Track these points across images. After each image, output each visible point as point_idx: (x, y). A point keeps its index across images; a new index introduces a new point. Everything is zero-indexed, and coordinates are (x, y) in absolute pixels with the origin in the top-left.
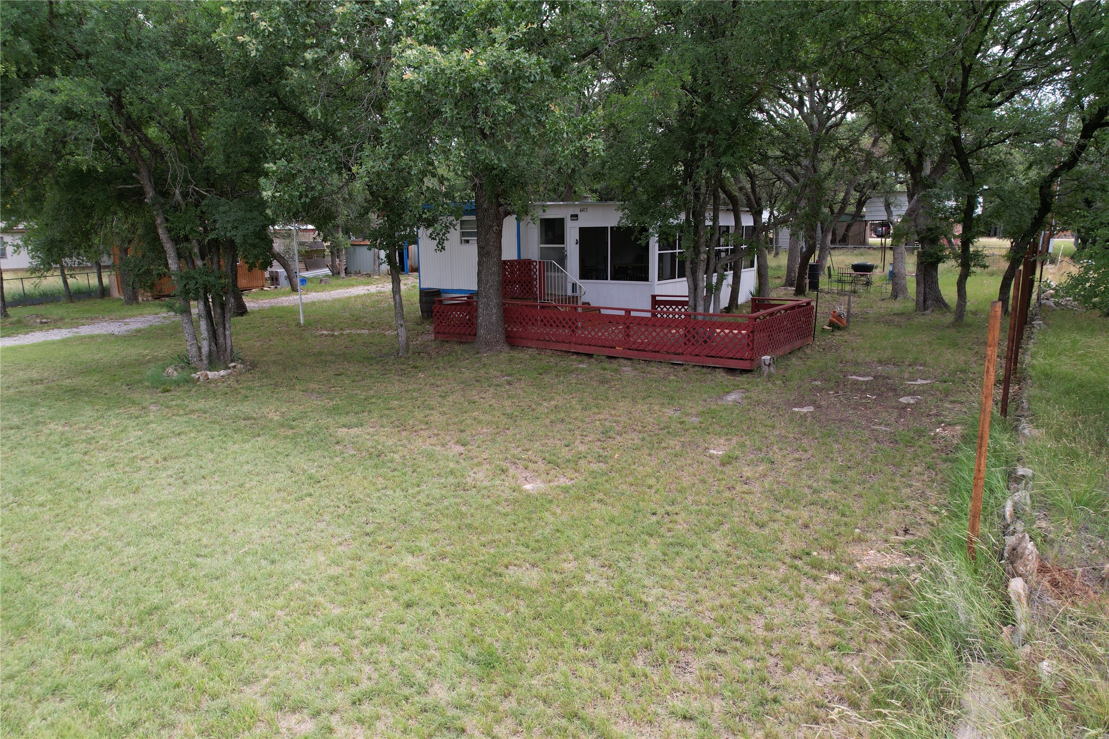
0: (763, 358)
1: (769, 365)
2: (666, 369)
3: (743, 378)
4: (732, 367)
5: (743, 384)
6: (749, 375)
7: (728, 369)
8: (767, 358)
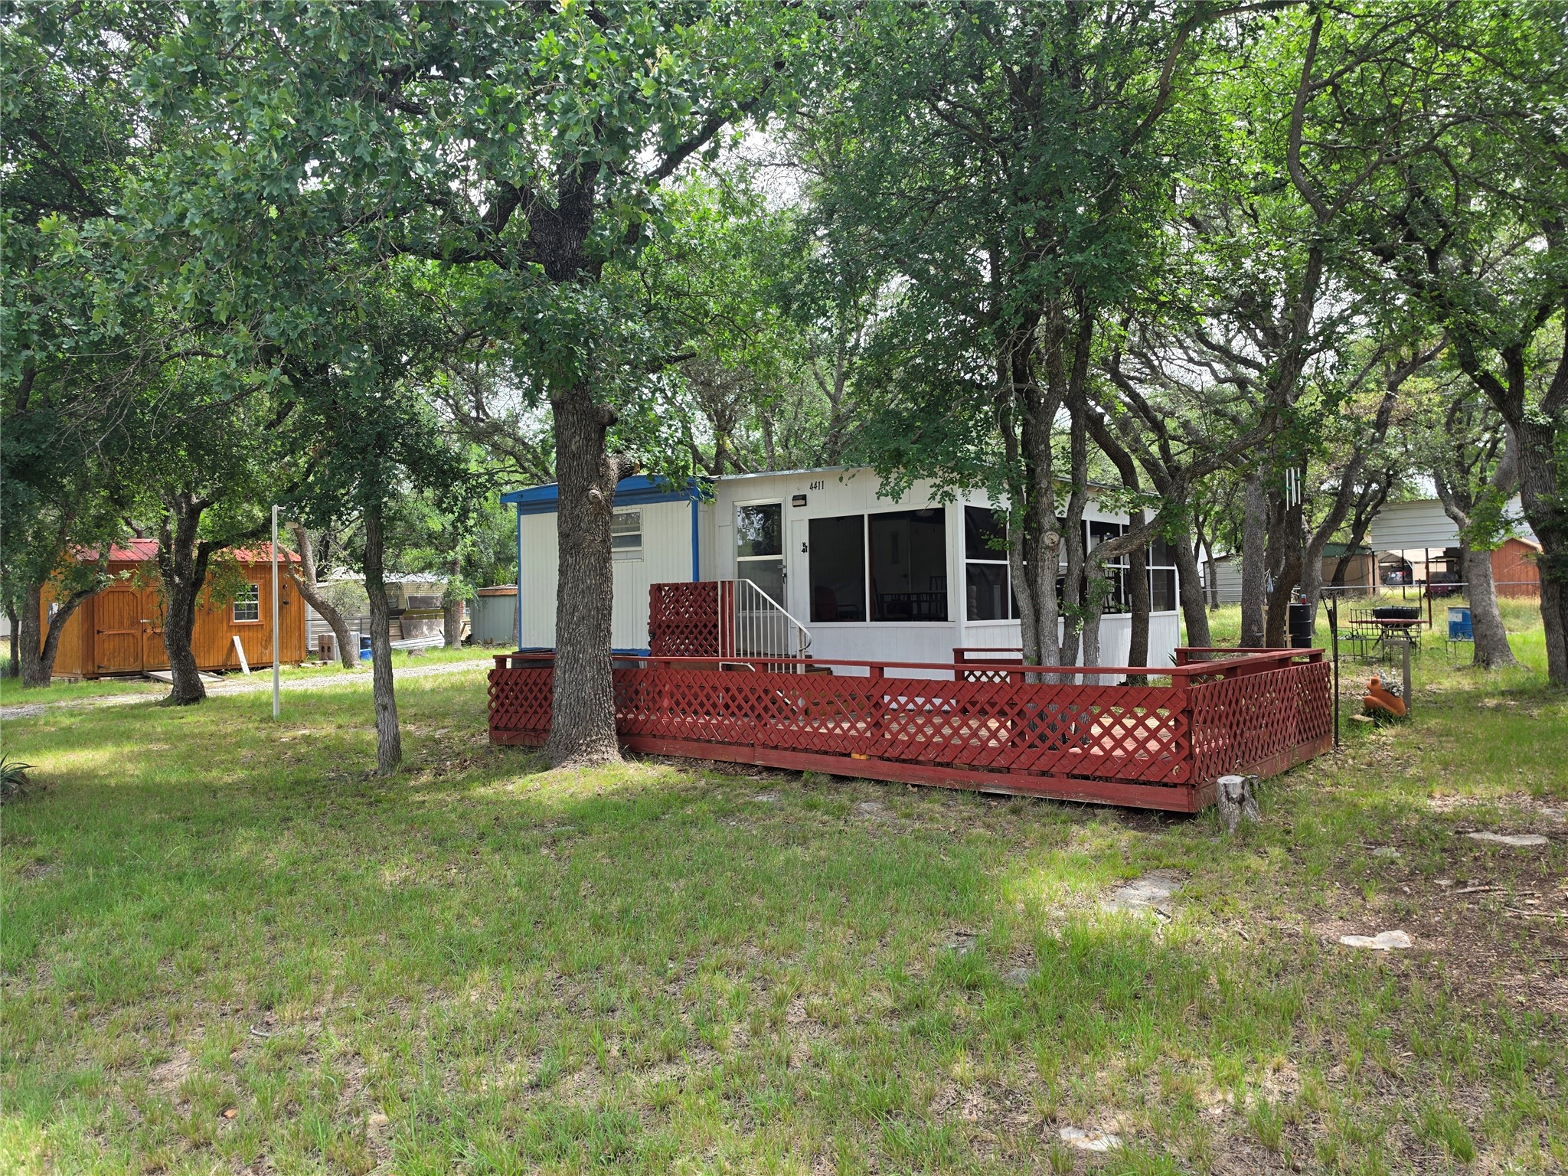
0: (1222, 780)
1: (1242, 800)
2: (966, 808)
3: (1174, 836)
4: (1139, 804)
5: (1171, 853)
6: (1186, 827)
7: (1129, 810)
8: (1233, 781)
